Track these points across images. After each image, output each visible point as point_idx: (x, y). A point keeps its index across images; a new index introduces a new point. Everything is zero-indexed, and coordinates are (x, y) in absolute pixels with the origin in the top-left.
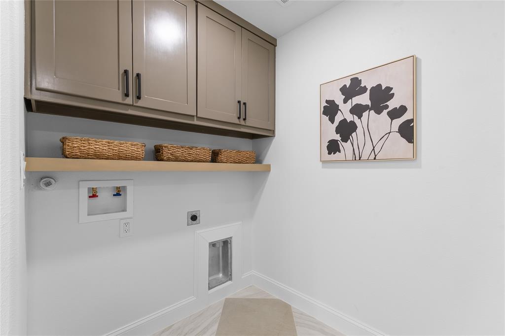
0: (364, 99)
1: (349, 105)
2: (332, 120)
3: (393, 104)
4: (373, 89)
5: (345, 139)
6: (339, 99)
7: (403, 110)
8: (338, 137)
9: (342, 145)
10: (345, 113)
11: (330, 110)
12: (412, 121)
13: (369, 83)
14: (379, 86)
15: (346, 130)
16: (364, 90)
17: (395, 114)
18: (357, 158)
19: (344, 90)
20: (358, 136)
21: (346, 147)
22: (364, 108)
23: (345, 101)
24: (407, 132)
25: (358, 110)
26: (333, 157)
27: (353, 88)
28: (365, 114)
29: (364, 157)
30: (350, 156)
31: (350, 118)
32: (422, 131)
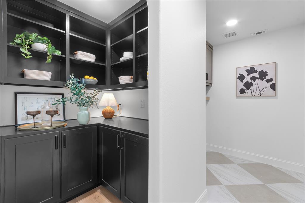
0: (256, 75)
1: (250, 76)
2: (242, 81)
3: (268, 77)
4: (260, 72)
5: (248, 88)
6: (245, 74)
7: (271, 80)
8: (245, 88)
9: (246, 90)
10: (248, 79)
11: (241, 77)
12: (275, 83)
13: (258, 69)
14: (263, 71)
15: (248, 85)
16: (256, 72)
17: (268, 81)
18: (253, 95)
19: (247, 71)
20: (253, 88)
21: (248, 92)
22: (257, 78)
23: (248, 75)
24: (273, 87)
25: (254, 79)
26: (242, 95)
27: (251, 70)
28: (257, 80)
29: (256, 95)
30: (250, 94)
31: (250, 81)
32: (278, 87)
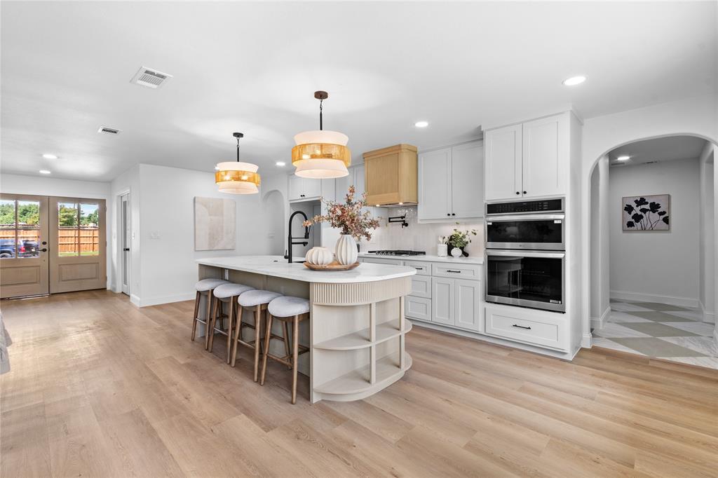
0: (647, 207)
1: (639, 208)
2: (630, 213)
3: (660, 210)
4: (651, 204)
5: (637, 221)
6: (634, 205)
7: (664, 213)
8: (633, 220)
9: (635, 223)
10: (637, 210)
11: (629, 209)
12: (668, 217)
13: (650, 201)
14: (654, 203)
15: (638, 218)
16: (647, 203)
17: (661, 214)
18: (643, 229)
19: (636, 201)
20: (644, 221)
21: (638, 225)
22: (648, 210)
23: (637, 206)
24: (666, 220)
25: (644, 211)
26: (630, 228)
27: (641, 201)
28: (648, 213)
29: (647, 228)
30: (639, 228)
31: (639, 213)
32: (673, 220)
